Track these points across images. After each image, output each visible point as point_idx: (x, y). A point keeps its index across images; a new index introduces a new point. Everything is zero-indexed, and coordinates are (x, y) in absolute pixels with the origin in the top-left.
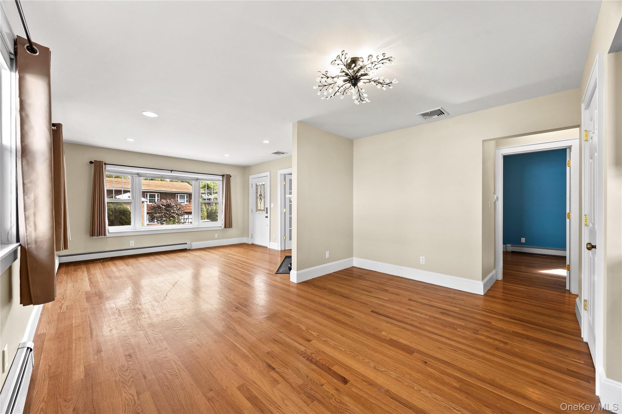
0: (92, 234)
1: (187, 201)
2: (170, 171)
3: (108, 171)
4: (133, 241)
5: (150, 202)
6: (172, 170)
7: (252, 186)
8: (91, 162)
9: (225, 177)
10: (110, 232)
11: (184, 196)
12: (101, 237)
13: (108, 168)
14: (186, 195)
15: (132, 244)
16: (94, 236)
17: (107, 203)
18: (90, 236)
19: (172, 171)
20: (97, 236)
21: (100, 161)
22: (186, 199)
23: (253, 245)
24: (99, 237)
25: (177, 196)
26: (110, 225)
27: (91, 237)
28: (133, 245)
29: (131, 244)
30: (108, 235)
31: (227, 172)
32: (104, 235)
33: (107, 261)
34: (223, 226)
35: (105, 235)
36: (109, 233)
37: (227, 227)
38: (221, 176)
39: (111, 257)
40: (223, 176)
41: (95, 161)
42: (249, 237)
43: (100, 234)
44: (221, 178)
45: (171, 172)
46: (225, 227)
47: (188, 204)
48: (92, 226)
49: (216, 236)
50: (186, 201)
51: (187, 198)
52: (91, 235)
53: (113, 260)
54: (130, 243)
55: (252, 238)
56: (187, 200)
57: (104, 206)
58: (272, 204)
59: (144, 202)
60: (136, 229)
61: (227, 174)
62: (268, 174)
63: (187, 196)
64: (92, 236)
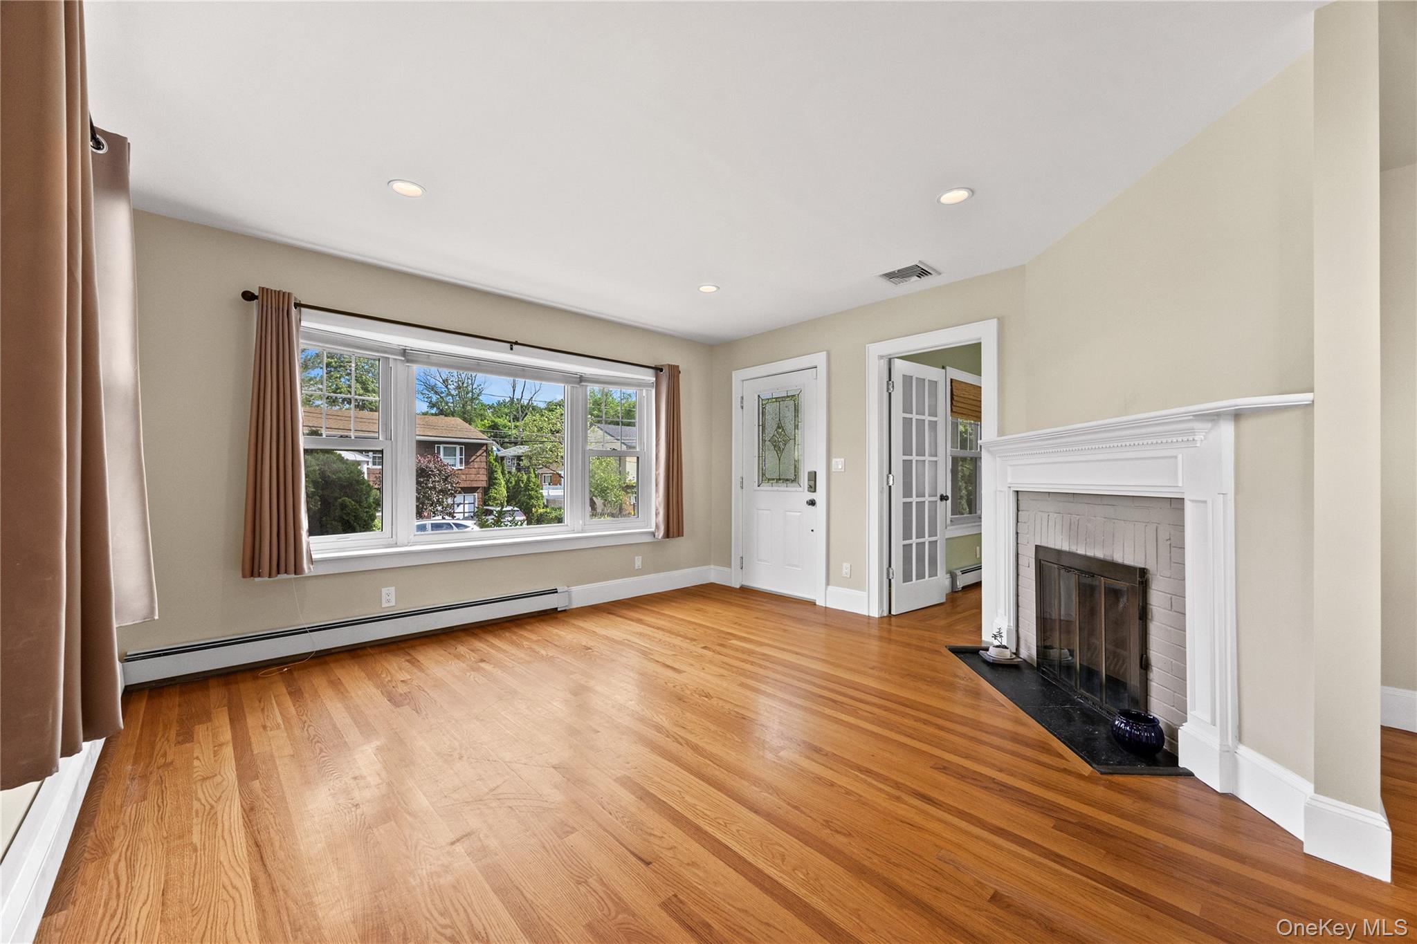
0: (252, 569)
1: (461, 463)
2: (508, 345)
3: (310, 336)
4: (392, 589)
5: (374, 464)
6: (516, 343)
7: (742, 402)
8: (248, 296)
9: (664, 376)
10: (314, 557)
11: (455, 448)
12: (283, 576)
13: (310, 322)
14: (458, 447)
15: (389, 599)
16: (259, 576)
17: (304, 450)
18: (244, 576)
19: (515, 347)
20: (270, 576)
21: (279, 292)
22: (458, 457)
23: (746, 592)
24: (276, 578)
25: (439, 448)
26: (312, 532)
27: (248, 579)
28: (393, 603)
29: (384, 601)
30: (309, 568)
31: (667, 357)
32: (296, 573)
33: (305, 667)
34: (661, 533)
35: (298, 569)
36: (311, 561)
37: (671, 534)
38: (651, 371)
39: (319, 649)
40: (658, 369)
41: (262, 289)
42: (730, 567)
43: (278, 568)
44: (649, 377)
45: (512, 349)
46: (668, 535)
47: (463, 468)
48: (249, 540)
49: (638, 562)
50: (458, 461)
51: (461, 455)
52: (248, 572)
53: (326, 663)
54: (383, 594)
55: (742, 568)
56: (461, 459)
57: (295, 461)
58: (838, 463)
59: (362, 464)
60: (396, 545)
61: (670, 363)
62: (820, 359)
63: (461, 449)
64: (252, 575)
